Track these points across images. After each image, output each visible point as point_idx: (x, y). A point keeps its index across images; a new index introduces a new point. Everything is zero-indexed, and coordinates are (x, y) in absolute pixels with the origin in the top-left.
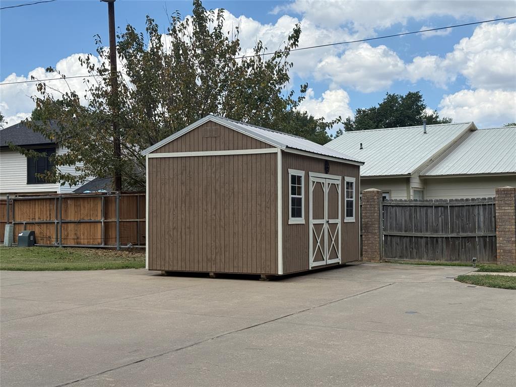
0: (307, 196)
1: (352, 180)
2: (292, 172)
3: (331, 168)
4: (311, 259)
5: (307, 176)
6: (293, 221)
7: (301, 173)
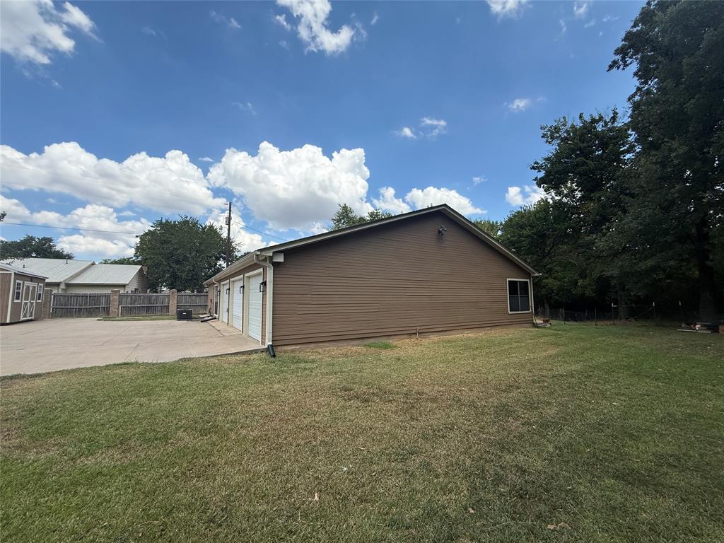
0: (22, 291)
1: (42, 285)
2: (18, 281)
3: (33, 280)
4: (22, 316)
5: (24, 283)
6: (16, 301)
7: (21, 282)
